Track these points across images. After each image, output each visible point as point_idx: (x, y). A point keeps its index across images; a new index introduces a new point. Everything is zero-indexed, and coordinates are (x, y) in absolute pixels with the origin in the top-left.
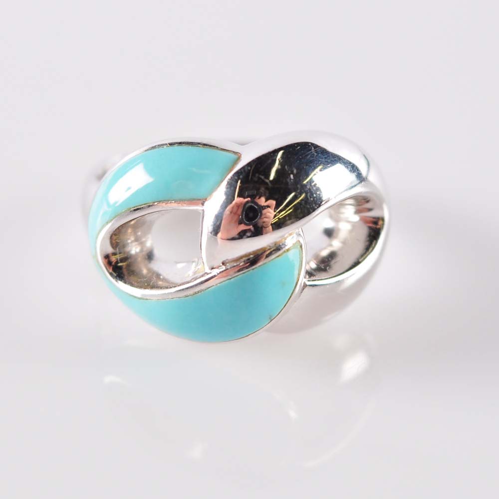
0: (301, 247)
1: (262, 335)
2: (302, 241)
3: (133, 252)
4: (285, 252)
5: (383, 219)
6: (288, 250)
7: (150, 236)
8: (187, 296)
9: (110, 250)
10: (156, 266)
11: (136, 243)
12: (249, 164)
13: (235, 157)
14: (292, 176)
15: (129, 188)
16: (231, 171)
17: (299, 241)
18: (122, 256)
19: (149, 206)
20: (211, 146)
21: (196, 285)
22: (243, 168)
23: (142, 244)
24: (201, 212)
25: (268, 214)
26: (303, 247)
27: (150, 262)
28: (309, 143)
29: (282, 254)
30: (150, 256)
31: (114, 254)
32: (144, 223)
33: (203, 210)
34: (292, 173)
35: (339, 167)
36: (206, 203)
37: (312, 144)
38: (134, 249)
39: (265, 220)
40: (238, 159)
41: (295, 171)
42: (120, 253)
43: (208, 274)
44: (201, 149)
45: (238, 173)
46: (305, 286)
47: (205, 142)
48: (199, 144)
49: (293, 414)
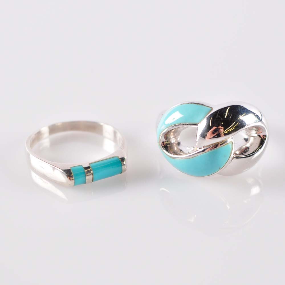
0: (232, 143)
1: (216, 175)
2: (233, 141)
3: (172, 142)
4: (226, 144)
5: (266, 136)
6: (227, 144)
7: (179, 136)
8: (190, 158)
9: (164, 140)
10: (180, 147)
11: (174, 138)
12: (215, 112)
13: (211, 109)
14: (230, 117)
15: (174, 119)
16: (209, 114)
17: (232, 141)
18: (168, 142)
19: (179, 125)
20: (202, 105)
21: (193, 154)
22: (213, 113)
23: (176, 139)
24: (197, 128)
25: (221, 131)
26: (233, 143)
27: (178, 146)
28: (238, 105)
29: (225, 145)
30: (179, 144)
31: (166, 142)
32: (177, 131)
33: (198, 127)
34: (230, 116)
35: (251, 115)
36: (198, 125)
37: (239, 106)
38: (173, 141)
39: (220, 132)
40: (212, 109)
41: (232, 115)
42: (167, 142)
43: (198, 150)
44: (199, 105)
45: (211, 115)
46: (233, 158)
47: (200, 103)
48: (198, 103)
49: (228, 207)
